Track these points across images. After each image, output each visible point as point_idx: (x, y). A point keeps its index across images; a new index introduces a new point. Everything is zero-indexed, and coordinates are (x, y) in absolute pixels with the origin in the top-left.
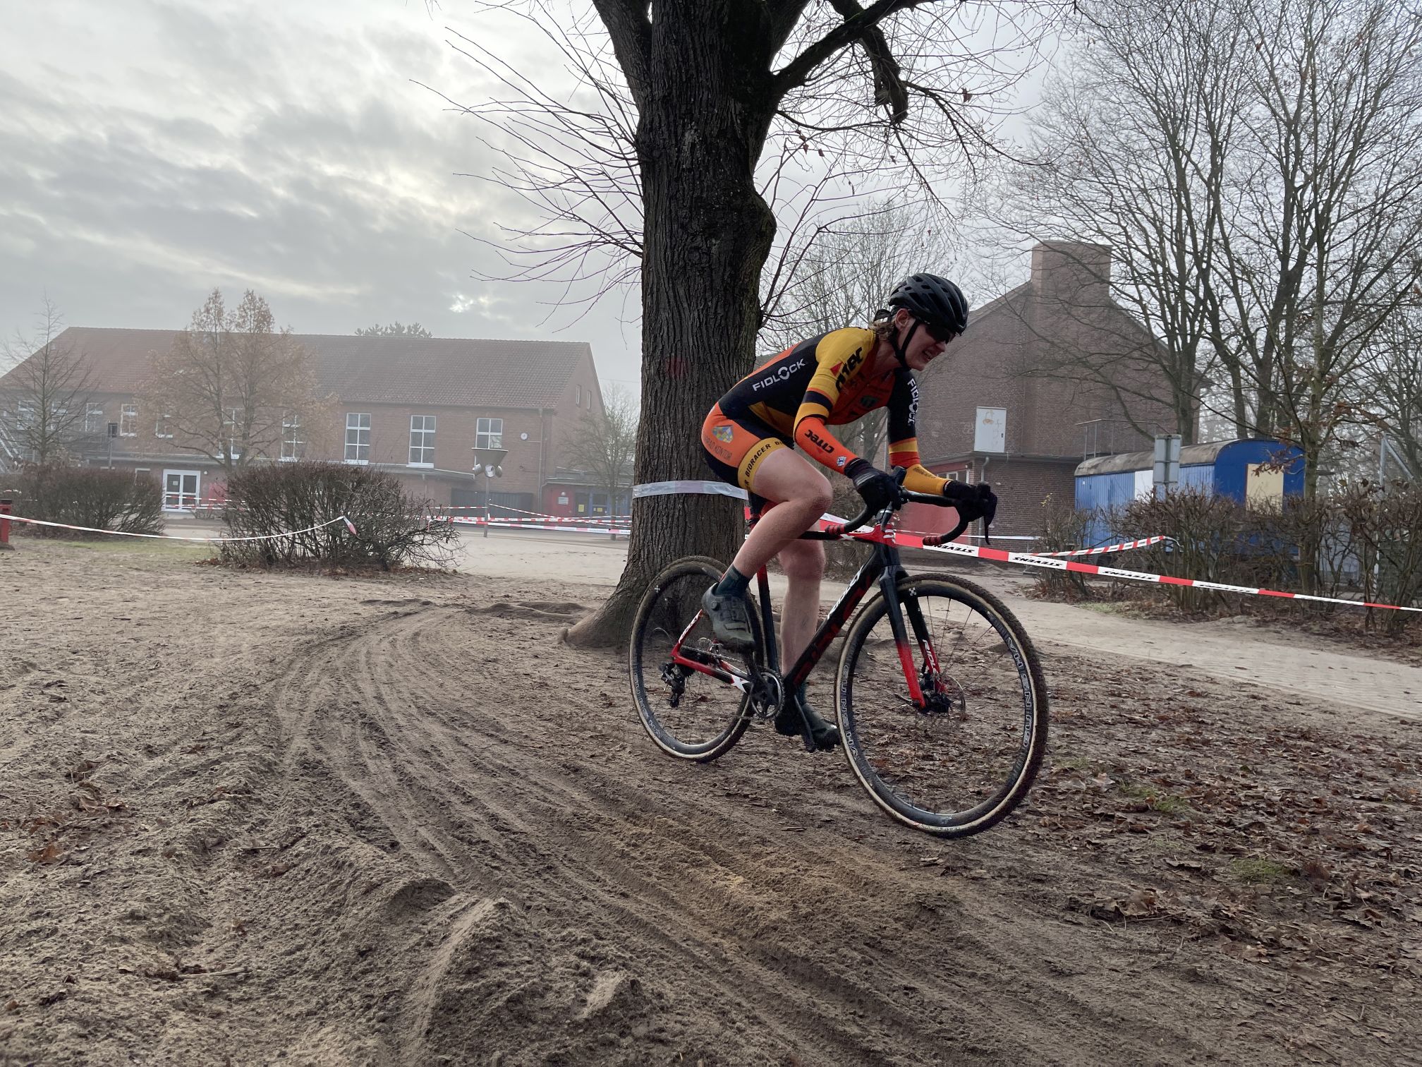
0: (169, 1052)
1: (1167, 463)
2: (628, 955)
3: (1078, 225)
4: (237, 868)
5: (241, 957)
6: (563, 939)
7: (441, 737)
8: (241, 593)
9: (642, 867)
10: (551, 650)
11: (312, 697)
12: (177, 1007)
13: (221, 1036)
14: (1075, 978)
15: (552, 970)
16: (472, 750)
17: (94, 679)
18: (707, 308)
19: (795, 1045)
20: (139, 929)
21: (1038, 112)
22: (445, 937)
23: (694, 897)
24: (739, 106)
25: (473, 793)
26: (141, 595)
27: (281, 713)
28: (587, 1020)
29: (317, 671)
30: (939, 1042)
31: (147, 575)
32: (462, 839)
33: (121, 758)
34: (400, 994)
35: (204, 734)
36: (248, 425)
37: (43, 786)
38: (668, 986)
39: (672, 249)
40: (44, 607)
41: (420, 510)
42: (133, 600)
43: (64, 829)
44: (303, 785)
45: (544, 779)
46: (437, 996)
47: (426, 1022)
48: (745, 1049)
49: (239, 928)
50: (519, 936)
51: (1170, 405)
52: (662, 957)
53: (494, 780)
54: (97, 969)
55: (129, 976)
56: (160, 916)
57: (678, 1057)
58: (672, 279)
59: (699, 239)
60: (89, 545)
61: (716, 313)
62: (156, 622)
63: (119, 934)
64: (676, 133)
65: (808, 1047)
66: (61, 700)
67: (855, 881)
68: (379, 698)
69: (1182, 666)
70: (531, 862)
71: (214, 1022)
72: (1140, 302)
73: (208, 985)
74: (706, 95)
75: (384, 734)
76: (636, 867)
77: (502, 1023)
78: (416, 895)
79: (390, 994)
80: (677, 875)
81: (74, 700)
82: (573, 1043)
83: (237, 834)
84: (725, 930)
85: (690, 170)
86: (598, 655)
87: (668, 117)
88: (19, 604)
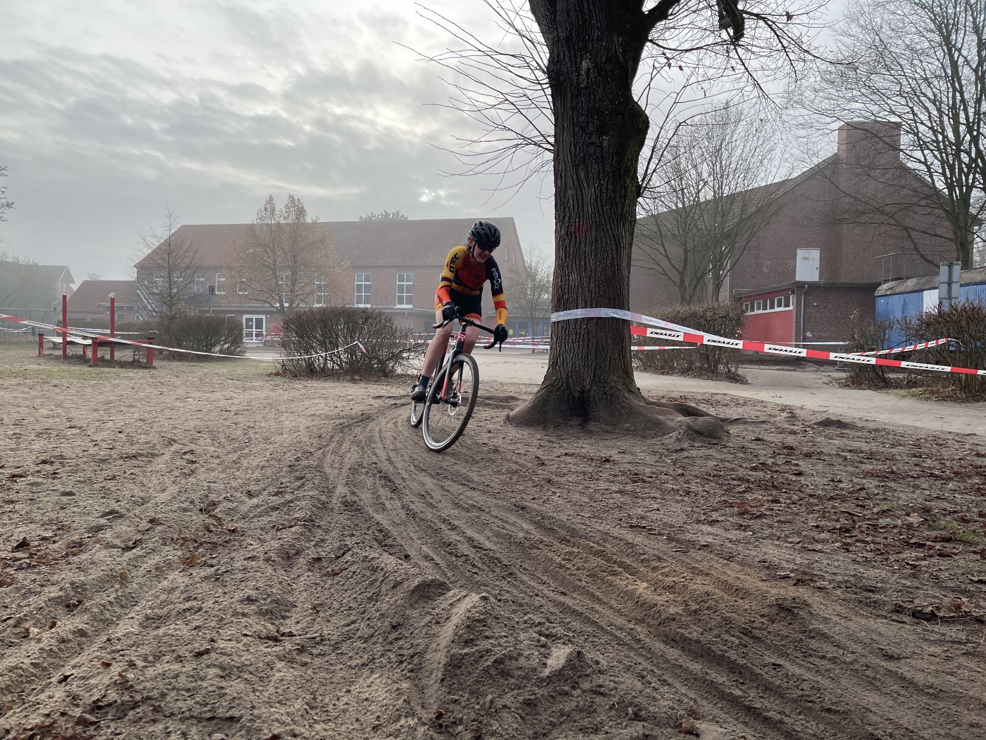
0: (277, 688)
1: (950, 284)
2: (571, 634)
3: (875, 108)
4: (309, 570)
5: (316, 627)
6: (525, 622)
7: (431, 485)
8: (296, 393)
9: (575, 575)
10: (499, 427)
11: (346, 460)
12: (280, 659)
13: (308, 678)
14: (903, 661)
15: (521, 643)
16: (452, 494)
17: (212, 449)
18: (600, 185)
19: (695, 701)
20: (253, 607)
21: (841, 26)
22: (448, 618)
23: (613, 596)
24: (621, 38)
25: (456, 523)
26: (235, 395)
27: (328, 470)
28: (548, 677)
29: (349, 443)
30: (802, 704)
31: (238, 383)
32: (451, 554)
33: (232, 498)
34: (421, 654)
35: (281, 483)
36: (293, 284)
37: (186, 516)
38: (601, 656)
39: (575, 145)
40: (178, 404)
41: (406, 336)
42: (231, 398)
43: (201, 544)
44: (346, 517)
45: (502, 514)
46: (446, 656)
47: (440, 674)
48: (661, 702)
49: (314, 608)
50: (498, 619)
51: (951, 240)
52: (595, 636)
53: (468, 514)
54: (229, 633)
55: (249, 638)
56: (265, 599)
57: (614, 705)
58: (576, 167)
59: (594, 136)
60: (201, 364)
61: (607, 189)
62: (246, 412)
63: (240, 611)
64: (576, 62)
65: (704, 703)
66: (193, 462)
67: (727, 587)
68: (389, 460)
69: (968, 435)
70: (498, 570)
71: (303, 669)
72: (925, 163)
73: (298, 645)
74: (596, 33)
75: (394, 483)
76: (570, 575)
77: (491, 677)
78: (426, 589)
79: (415, 654)
80: (599, 581)
81: (201, 462)
82: (540, 692)
83: (308, 548)
84: (636, 619)
85: (586, 88)
86: (531, 431)
87: (569, 52)
88: (163, 403)
